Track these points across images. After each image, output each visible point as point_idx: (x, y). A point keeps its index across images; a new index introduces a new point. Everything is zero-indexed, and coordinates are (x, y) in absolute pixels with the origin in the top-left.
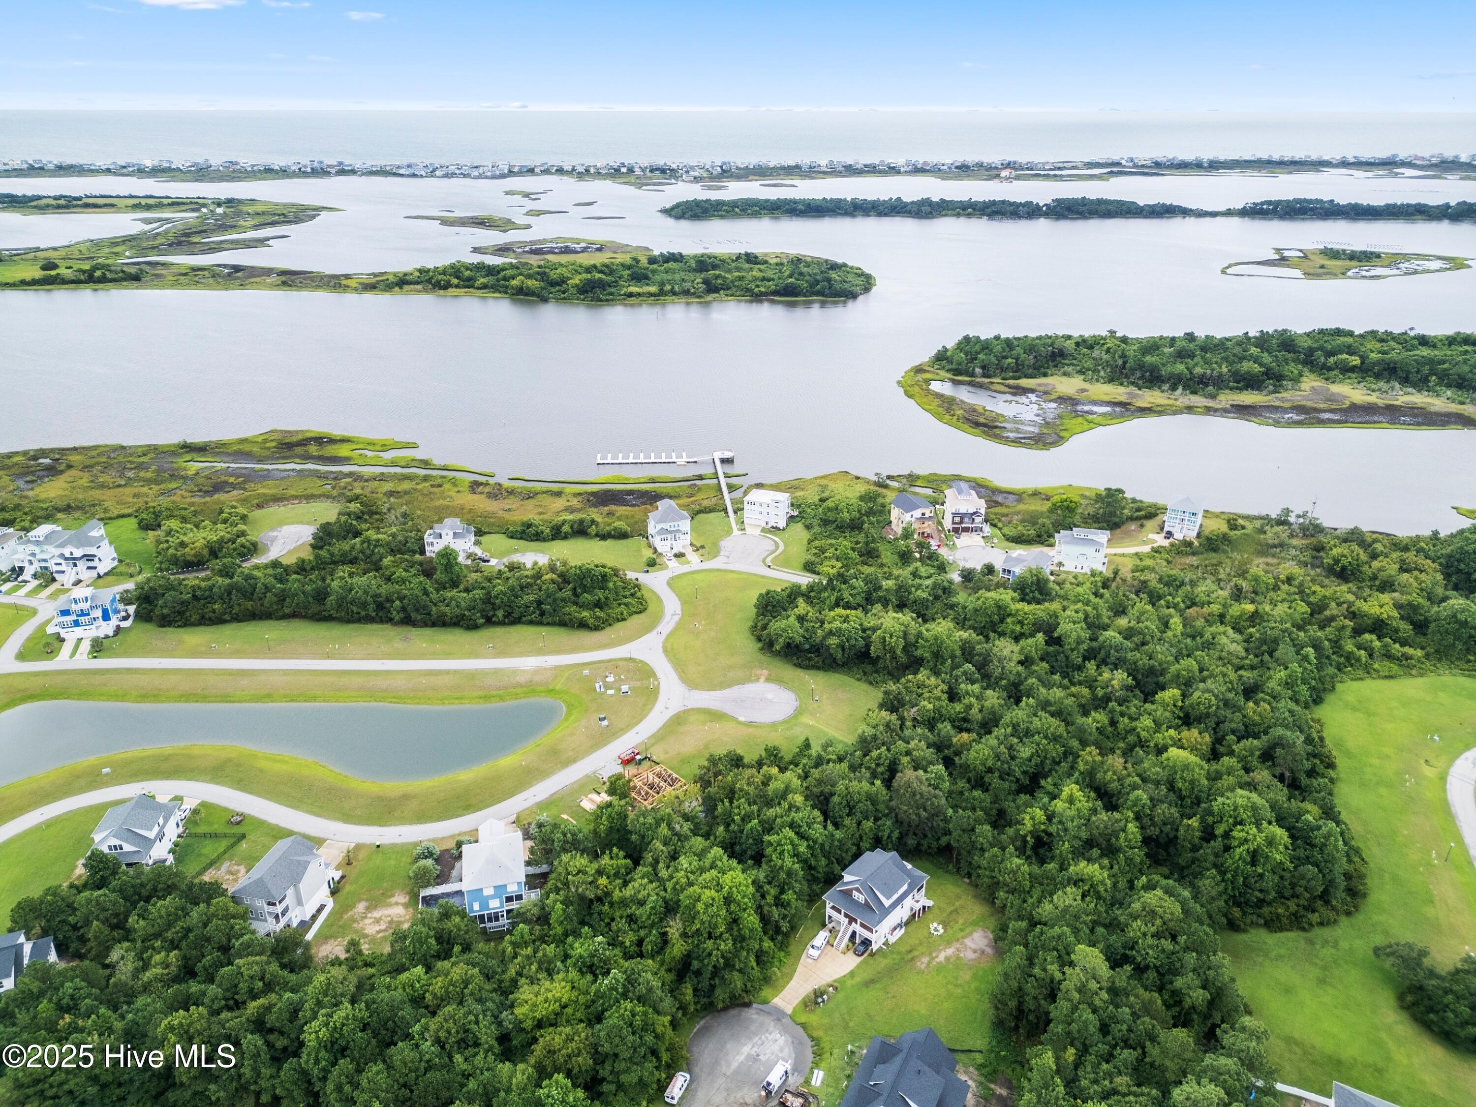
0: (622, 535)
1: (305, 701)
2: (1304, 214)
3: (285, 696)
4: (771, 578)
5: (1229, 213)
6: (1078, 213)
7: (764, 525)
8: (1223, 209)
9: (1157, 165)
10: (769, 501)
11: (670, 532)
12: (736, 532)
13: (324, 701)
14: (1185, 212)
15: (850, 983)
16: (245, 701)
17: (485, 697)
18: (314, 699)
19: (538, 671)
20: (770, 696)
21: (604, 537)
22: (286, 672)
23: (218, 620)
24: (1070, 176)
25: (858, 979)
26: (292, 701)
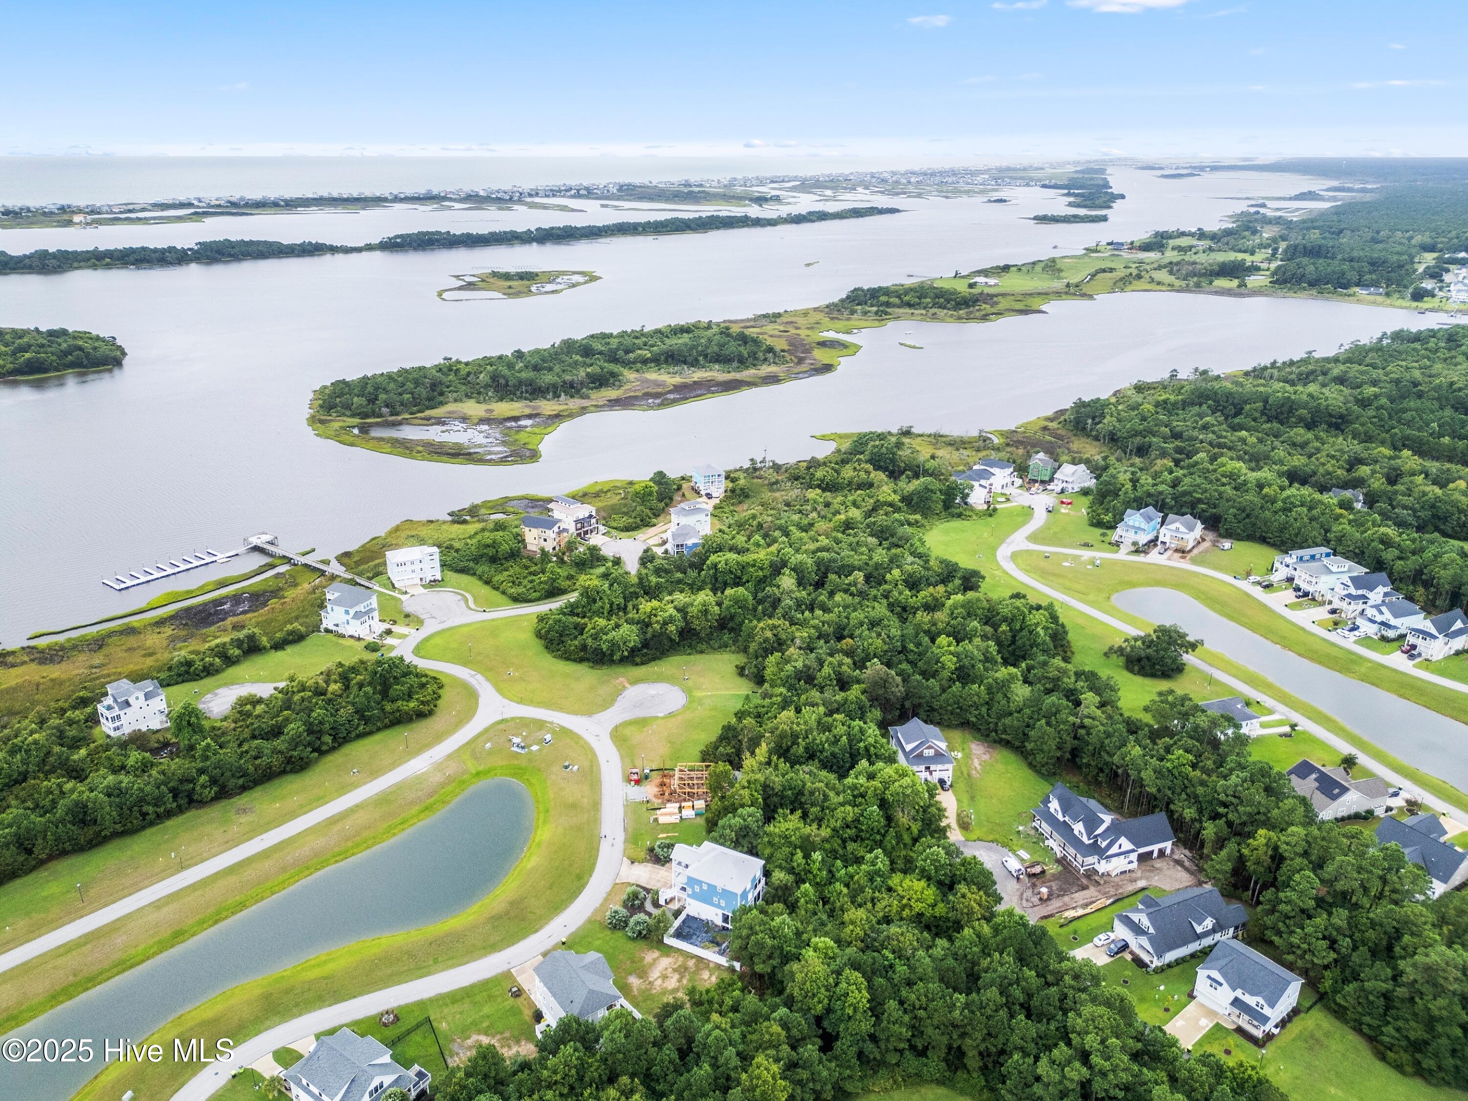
0: (297, 638)
1: (233, 913)
2: (433, 244)
3: (201, 922)
4: (501, 619)
5: (369, 248)
6: (230, 255)
7: (419, 582)
8: (361, 244)
9: (234, 204)
10: (420, 557)
12: (404, 598)
13: (257, 902)
14: (333, 250)
16: (155, 954)
17: (427, 809)
18: (242, 906)
19: (439, 767)
20: (653, 692)
21: (279, 646)
22: (157, 905)
24: (154, 218)
26: (216, 922)
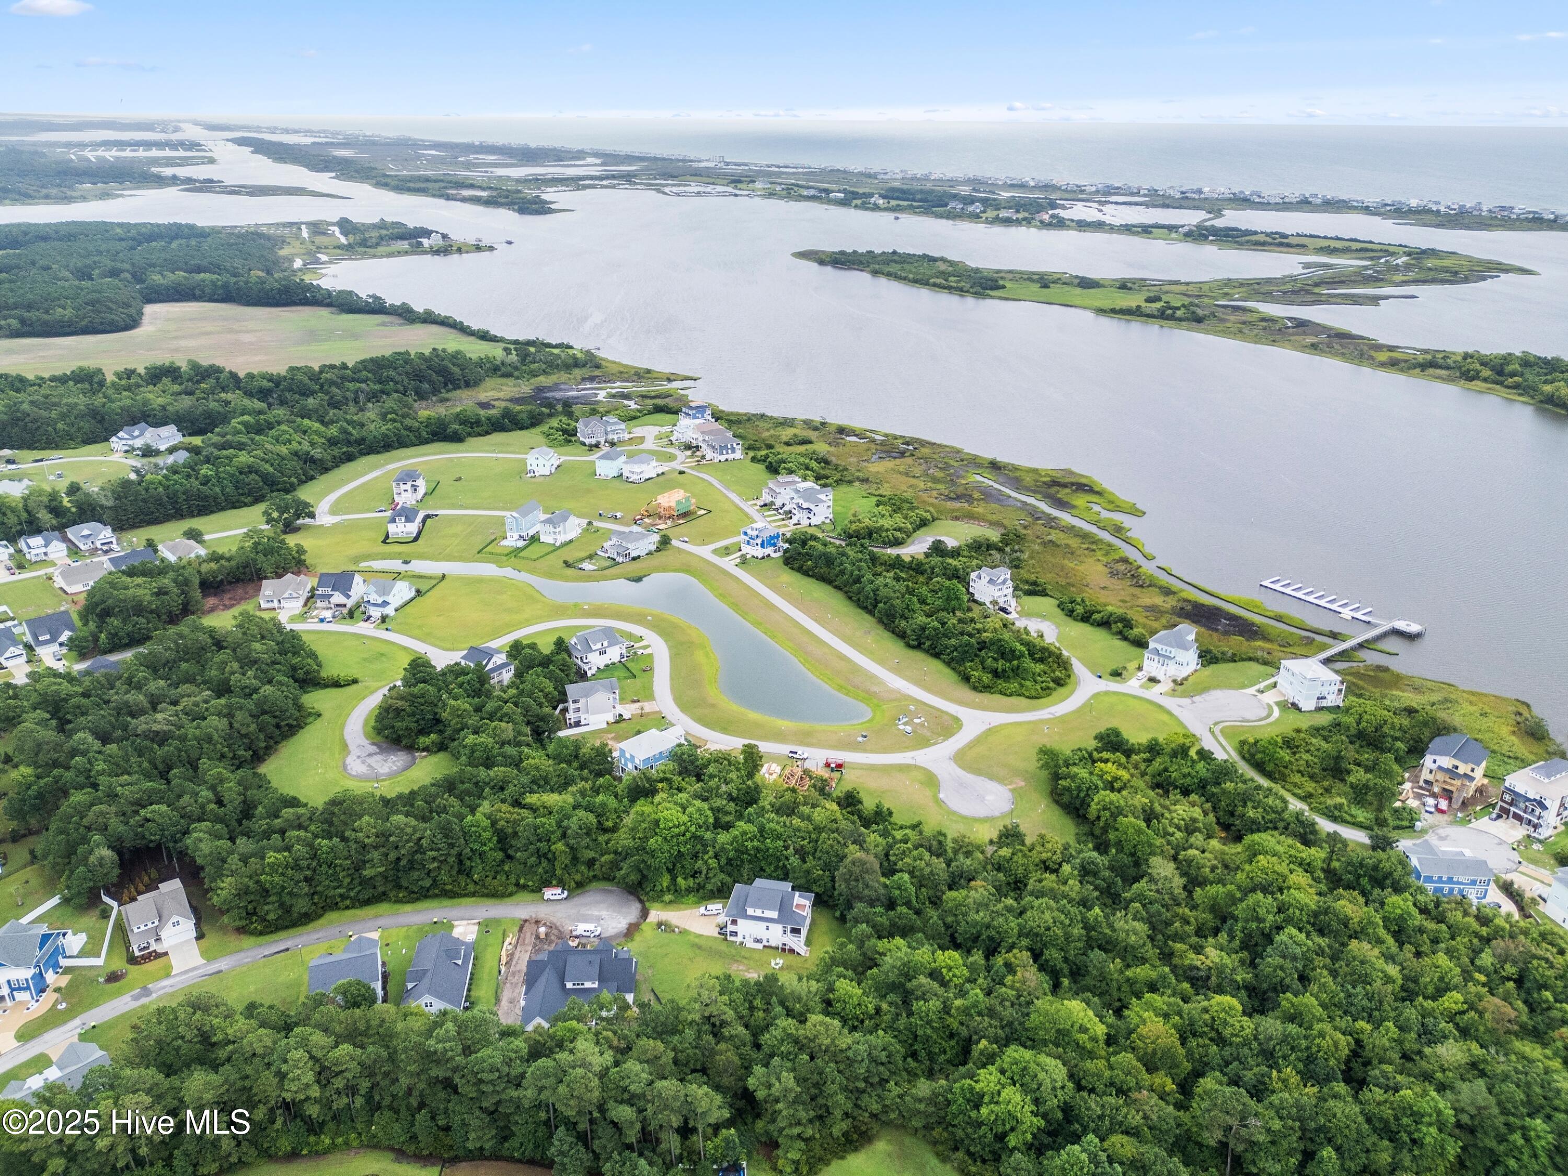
11: (1159, 654)
15: (691, 938)
23: (806, 573)
25: (697, 940)
